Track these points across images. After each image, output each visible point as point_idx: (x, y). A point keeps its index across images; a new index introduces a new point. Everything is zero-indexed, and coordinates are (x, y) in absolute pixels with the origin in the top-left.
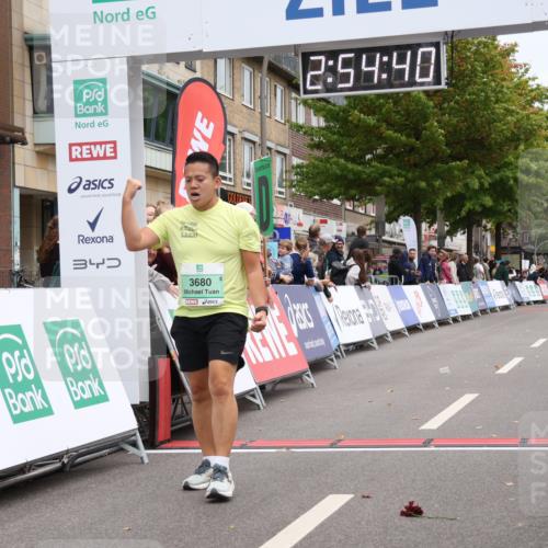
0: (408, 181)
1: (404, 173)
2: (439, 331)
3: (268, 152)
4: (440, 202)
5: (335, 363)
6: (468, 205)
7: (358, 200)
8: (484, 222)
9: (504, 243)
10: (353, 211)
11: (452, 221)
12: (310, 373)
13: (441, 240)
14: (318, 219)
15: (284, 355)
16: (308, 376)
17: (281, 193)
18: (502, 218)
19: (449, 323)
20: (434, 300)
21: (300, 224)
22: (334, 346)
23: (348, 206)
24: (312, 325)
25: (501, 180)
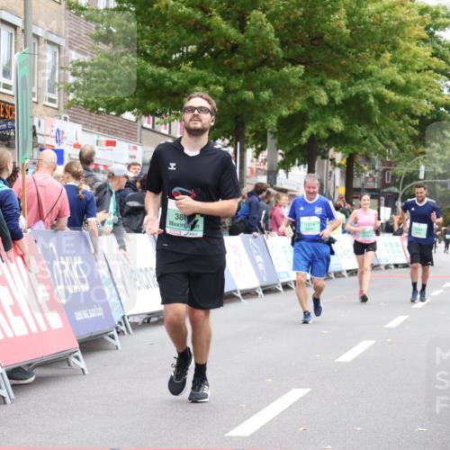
0: (228, 91)
1: (222, 80)
2: (264, 301)
3: (35, 40)
4: (272, 122)
5: (117, 341)
6: (311, 129)
7: (159, 115)
8: (332, 152)
9: (357, 183)
10: (153, 130)
11: (288, 149)
12: (79, 354)
13: (272, 174)
14: (103, 139)
15: (44, 328)
16: (77, 358)
17: (51, 100)
18: (356, 148)
19: (276, 291)
20: (259, 258)
21: (77, 146)
22: (117, 317)
23: (146, 122)
24: (86, 287)
25: (357, 95)
